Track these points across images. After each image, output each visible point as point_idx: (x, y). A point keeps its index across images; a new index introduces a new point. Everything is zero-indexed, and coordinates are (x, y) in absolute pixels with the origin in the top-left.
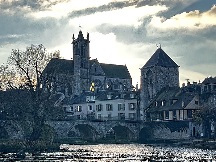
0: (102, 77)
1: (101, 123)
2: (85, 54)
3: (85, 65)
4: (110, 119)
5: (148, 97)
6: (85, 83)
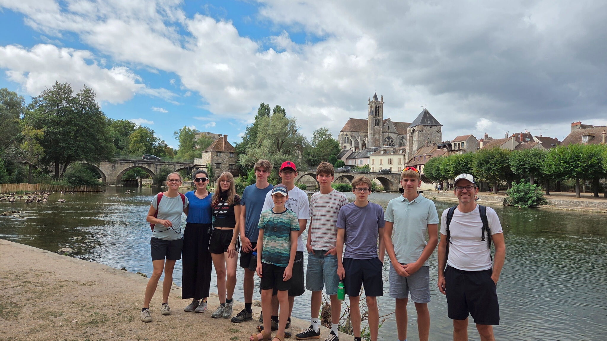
0: (394, 134)
1: (370, 175)
2: (378, 115)
3: (378, 124)
4: (373, 171)
6: (378, 140)
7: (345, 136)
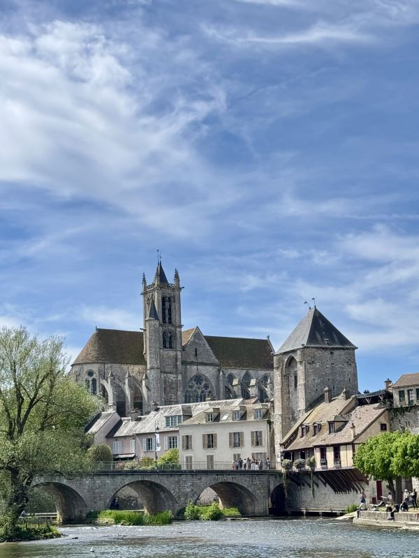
0: (210, 368)
1: (183, 477)
2: (170, 319)
3: (170, 343)
4: (191, 467)
5: (291, 416)
6: (172, 383)
7: (87, 376)
